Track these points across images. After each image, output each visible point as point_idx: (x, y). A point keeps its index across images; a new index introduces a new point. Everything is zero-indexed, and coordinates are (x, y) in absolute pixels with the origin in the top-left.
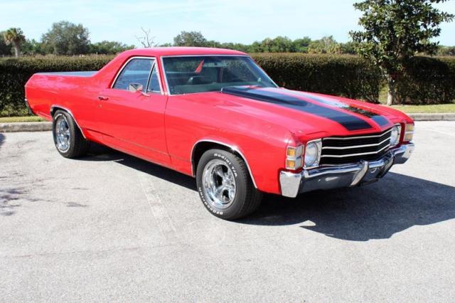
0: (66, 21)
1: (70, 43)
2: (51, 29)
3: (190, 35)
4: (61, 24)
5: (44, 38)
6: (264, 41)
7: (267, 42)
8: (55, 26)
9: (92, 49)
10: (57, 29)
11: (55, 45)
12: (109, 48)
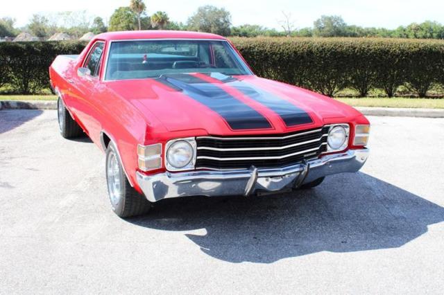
0: (210, 5)
1: (212, 25)
2: (197, 13)
3: (330, 19)
4: (205, 8)
5: (190, 21)
6: (410, 26)
7: (413, 27)
8: (200, 10)
9: (233, 32)
10: (202, 12)
11: (198, 28)
12: (250, 31)
